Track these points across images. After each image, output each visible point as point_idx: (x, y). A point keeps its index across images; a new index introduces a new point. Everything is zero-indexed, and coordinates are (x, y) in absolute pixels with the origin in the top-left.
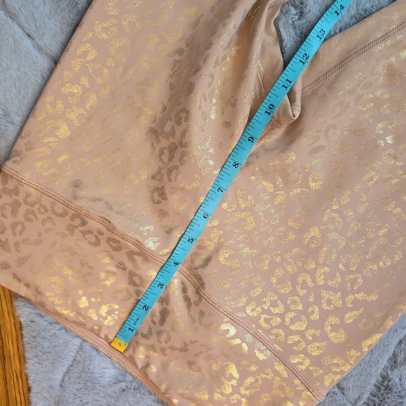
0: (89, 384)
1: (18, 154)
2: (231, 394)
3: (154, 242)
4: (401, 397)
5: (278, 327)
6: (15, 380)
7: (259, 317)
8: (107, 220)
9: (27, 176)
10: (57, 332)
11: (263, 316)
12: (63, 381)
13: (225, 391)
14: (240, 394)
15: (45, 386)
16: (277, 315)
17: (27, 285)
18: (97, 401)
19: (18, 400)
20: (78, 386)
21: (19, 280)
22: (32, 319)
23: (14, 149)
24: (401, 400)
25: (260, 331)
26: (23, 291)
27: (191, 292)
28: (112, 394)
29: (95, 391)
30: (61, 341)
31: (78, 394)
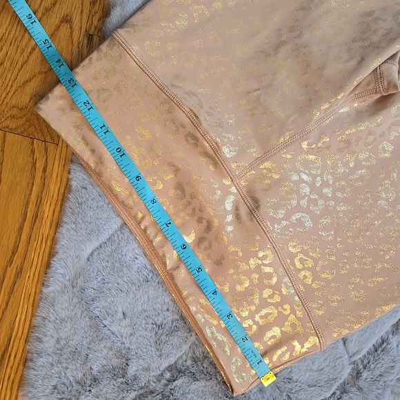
0: (117, 264)
1: (133, 26)
2: (246, 318)
3: (230, 151)
4: (394, 362)
5: (309, 269)
6: (39, 243)
7: (296, 255)
8: (195, 115)
9: (135, 49)
10: (105, 206)
11: (300, 256)
12: (92, 254)
13: (241, 313)
14: (254, 321)
15: (72, 254)
16: (312, 258)
17: (93, 151)
18: (118, 284)
19: (35, 263)
20: (105, 264)
21: (87, 144)
22: (85, 186)
23: (131, 20)
24: (393, 364)
25: (292, 268)
26: (86, 155)
27: (244, 211)
28: (136, 281)
29: (121, 274)
30: (105, 215)
31: (102, 271)
